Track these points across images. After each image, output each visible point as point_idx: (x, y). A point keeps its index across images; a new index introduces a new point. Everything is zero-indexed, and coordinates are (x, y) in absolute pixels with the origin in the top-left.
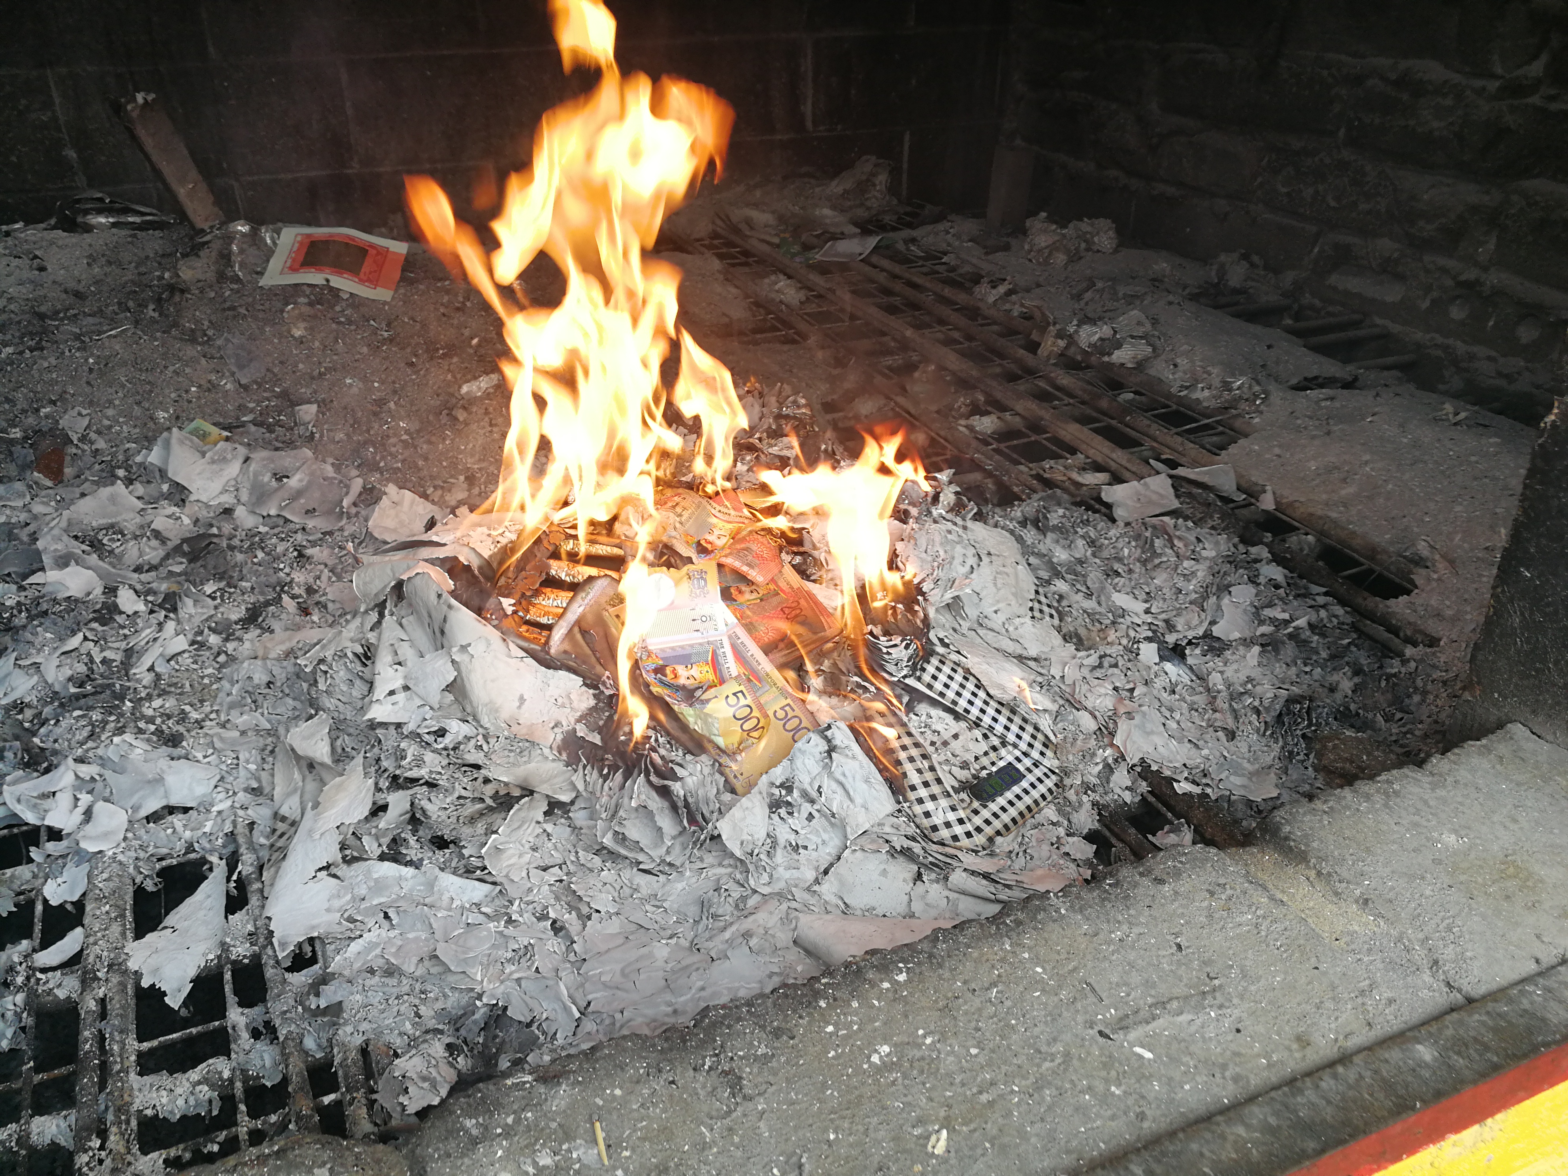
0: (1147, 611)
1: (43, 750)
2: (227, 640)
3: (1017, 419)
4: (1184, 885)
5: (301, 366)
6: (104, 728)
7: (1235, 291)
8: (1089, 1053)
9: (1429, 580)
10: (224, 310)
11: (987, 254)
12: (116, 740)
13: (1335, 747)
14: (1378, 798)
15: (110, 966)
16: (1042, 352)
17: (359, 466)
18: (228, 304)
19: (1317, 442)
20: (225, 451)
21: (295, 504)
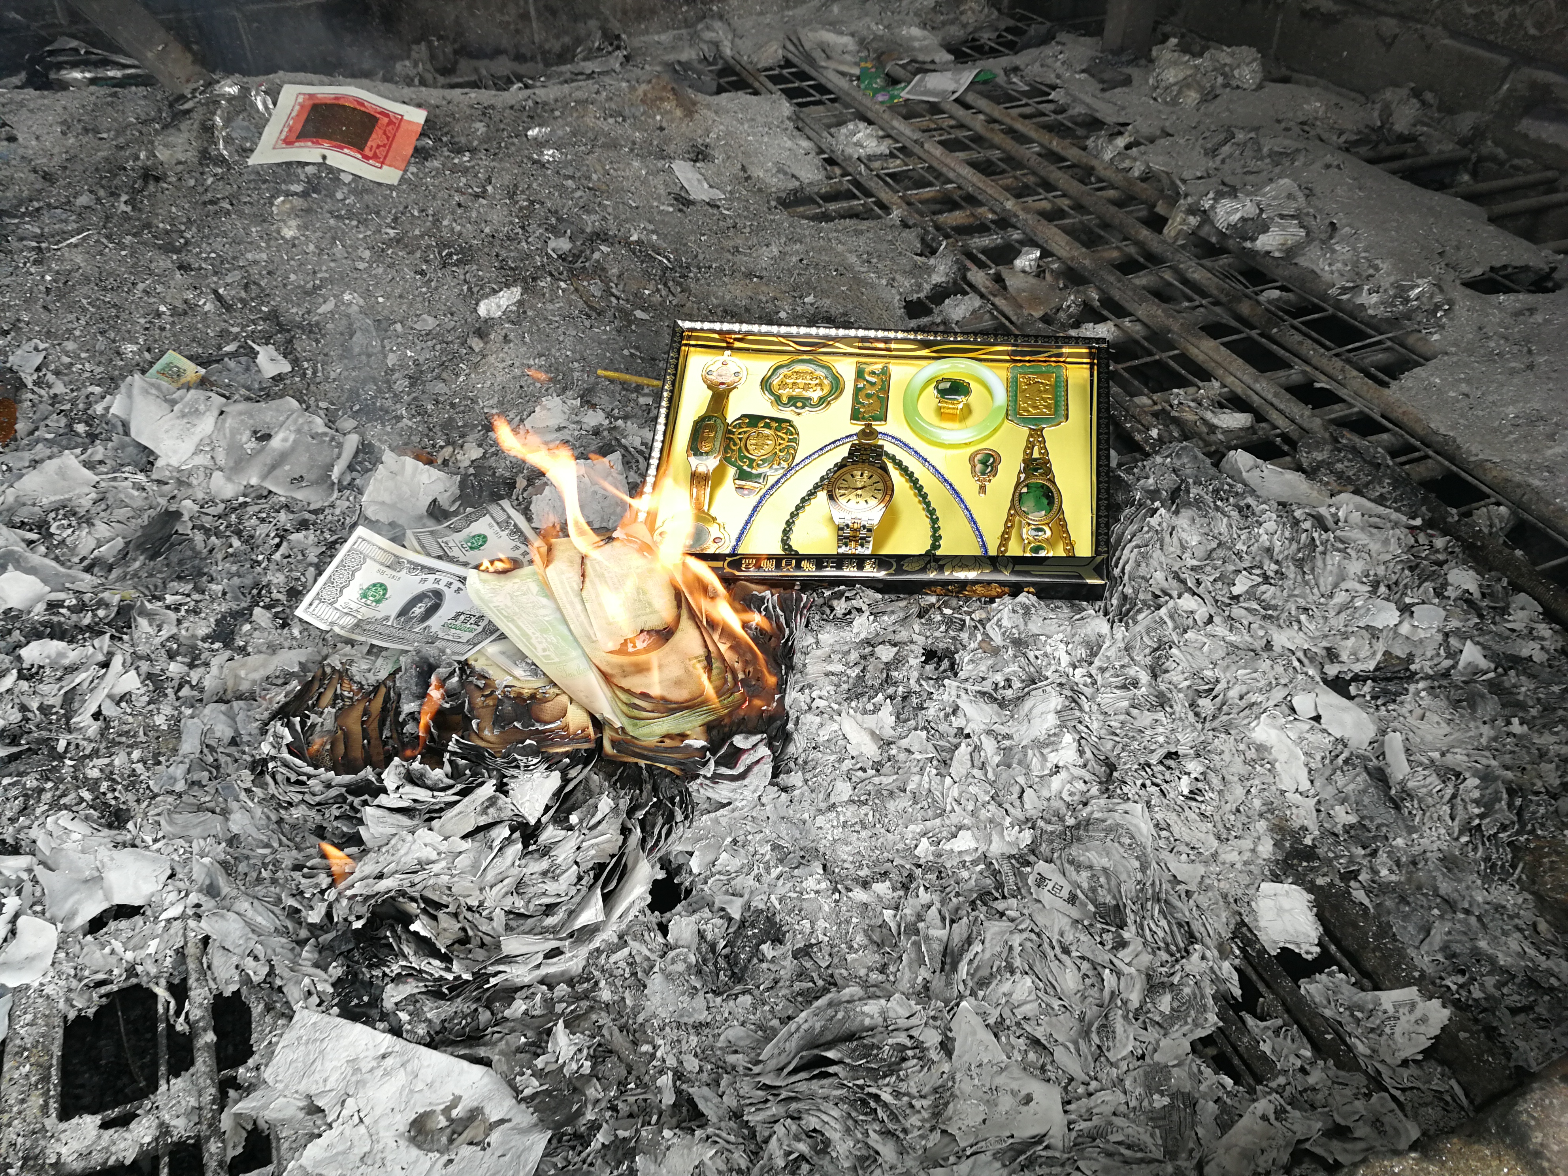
2: (191, 666)
3: (1138, 327)
5: (293, 277)
6: (38, 800)
7: (1402, 139)
10: (205, 203)
11: (1103, 90)
12: (51, 818)
16: (1169, 231)
17: (356, 414)
18: (209, 196)
19: (1516, 379)
20: (197, 401)
21: (277, 472)
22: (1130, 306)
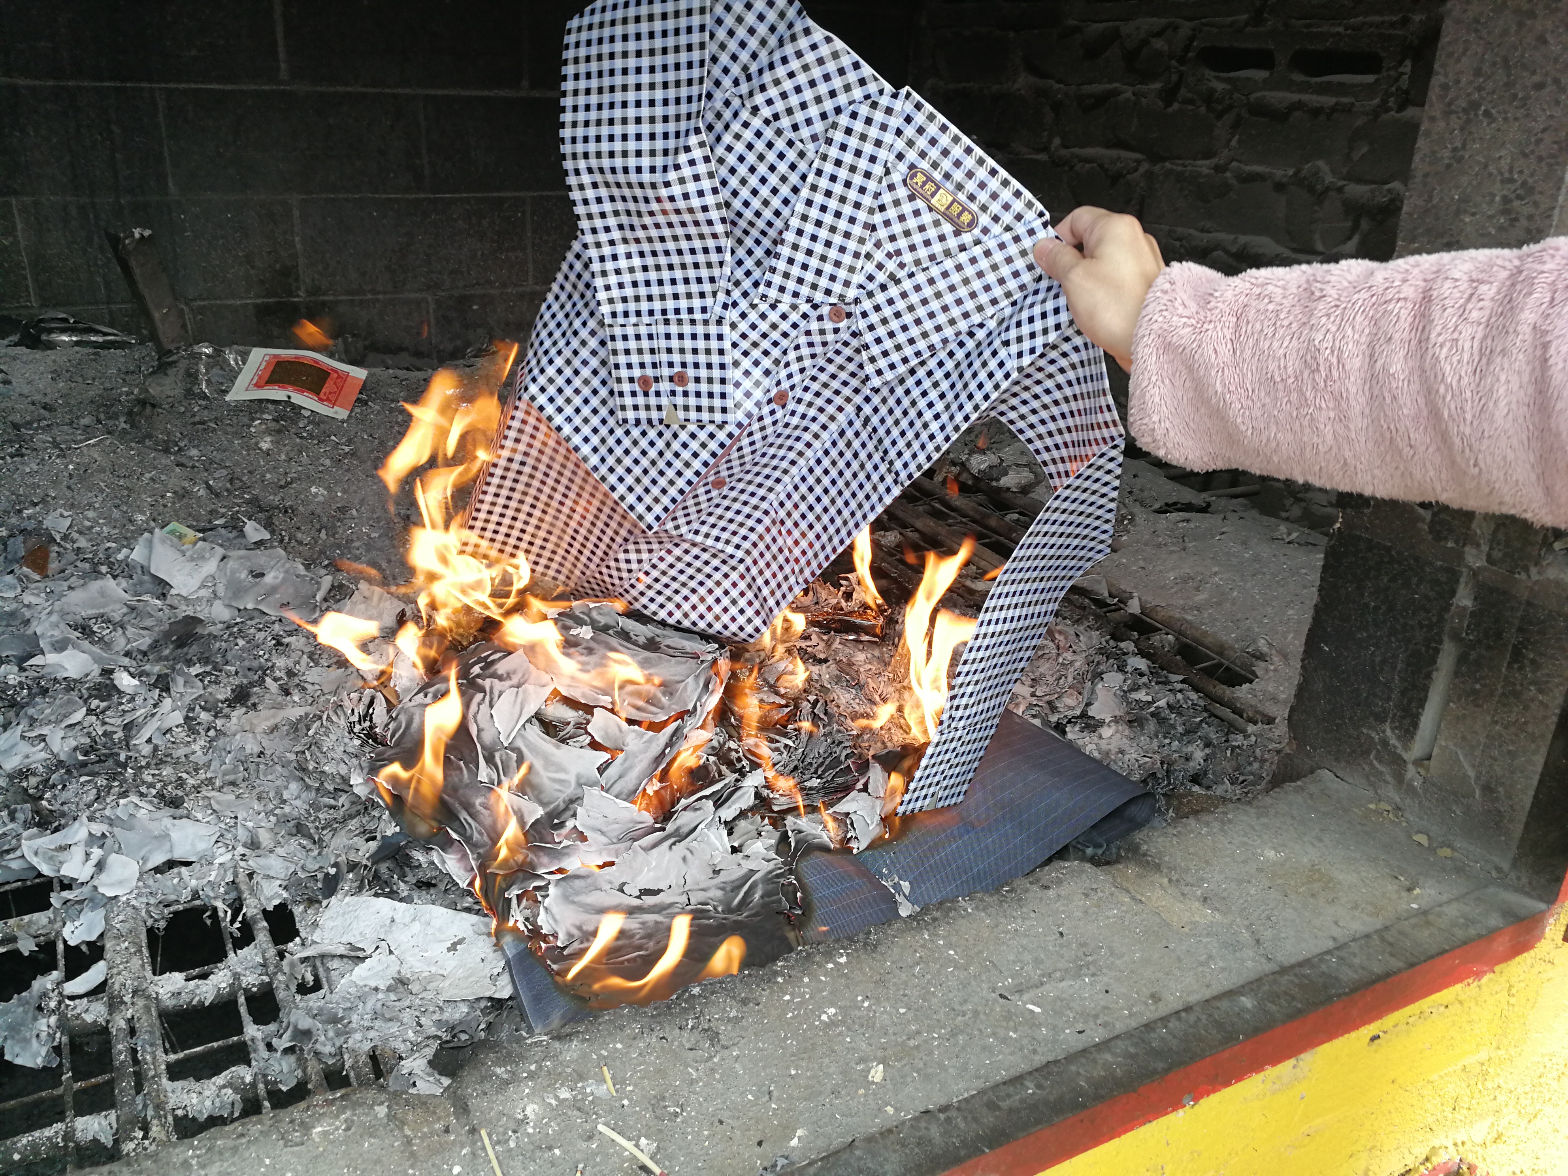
0: (1033, 695)
1: (51, 811)
2: (216, 716)
3: (917, 535)
4: (1064, 890)
5: (268, 476)
6: (108, 793)
8: (992, 1010)
9: (1267, 670)
10: (194, 424)
12: (122, 801)
13: (1189, 802)
14: (1216, 825)
15: (135, 992)
16: (938, 477)
17: (326, 567)
18: (197, 419)
19: (1175, 556)
20: (204, 549)
21: (270, 599)
22: (911, 521)
